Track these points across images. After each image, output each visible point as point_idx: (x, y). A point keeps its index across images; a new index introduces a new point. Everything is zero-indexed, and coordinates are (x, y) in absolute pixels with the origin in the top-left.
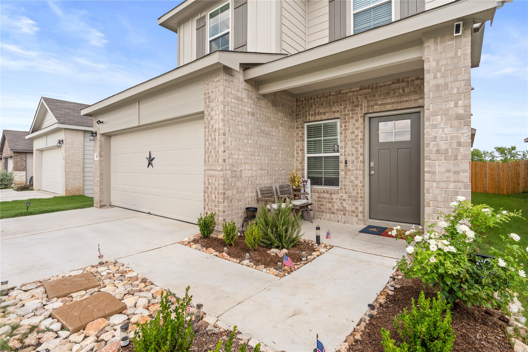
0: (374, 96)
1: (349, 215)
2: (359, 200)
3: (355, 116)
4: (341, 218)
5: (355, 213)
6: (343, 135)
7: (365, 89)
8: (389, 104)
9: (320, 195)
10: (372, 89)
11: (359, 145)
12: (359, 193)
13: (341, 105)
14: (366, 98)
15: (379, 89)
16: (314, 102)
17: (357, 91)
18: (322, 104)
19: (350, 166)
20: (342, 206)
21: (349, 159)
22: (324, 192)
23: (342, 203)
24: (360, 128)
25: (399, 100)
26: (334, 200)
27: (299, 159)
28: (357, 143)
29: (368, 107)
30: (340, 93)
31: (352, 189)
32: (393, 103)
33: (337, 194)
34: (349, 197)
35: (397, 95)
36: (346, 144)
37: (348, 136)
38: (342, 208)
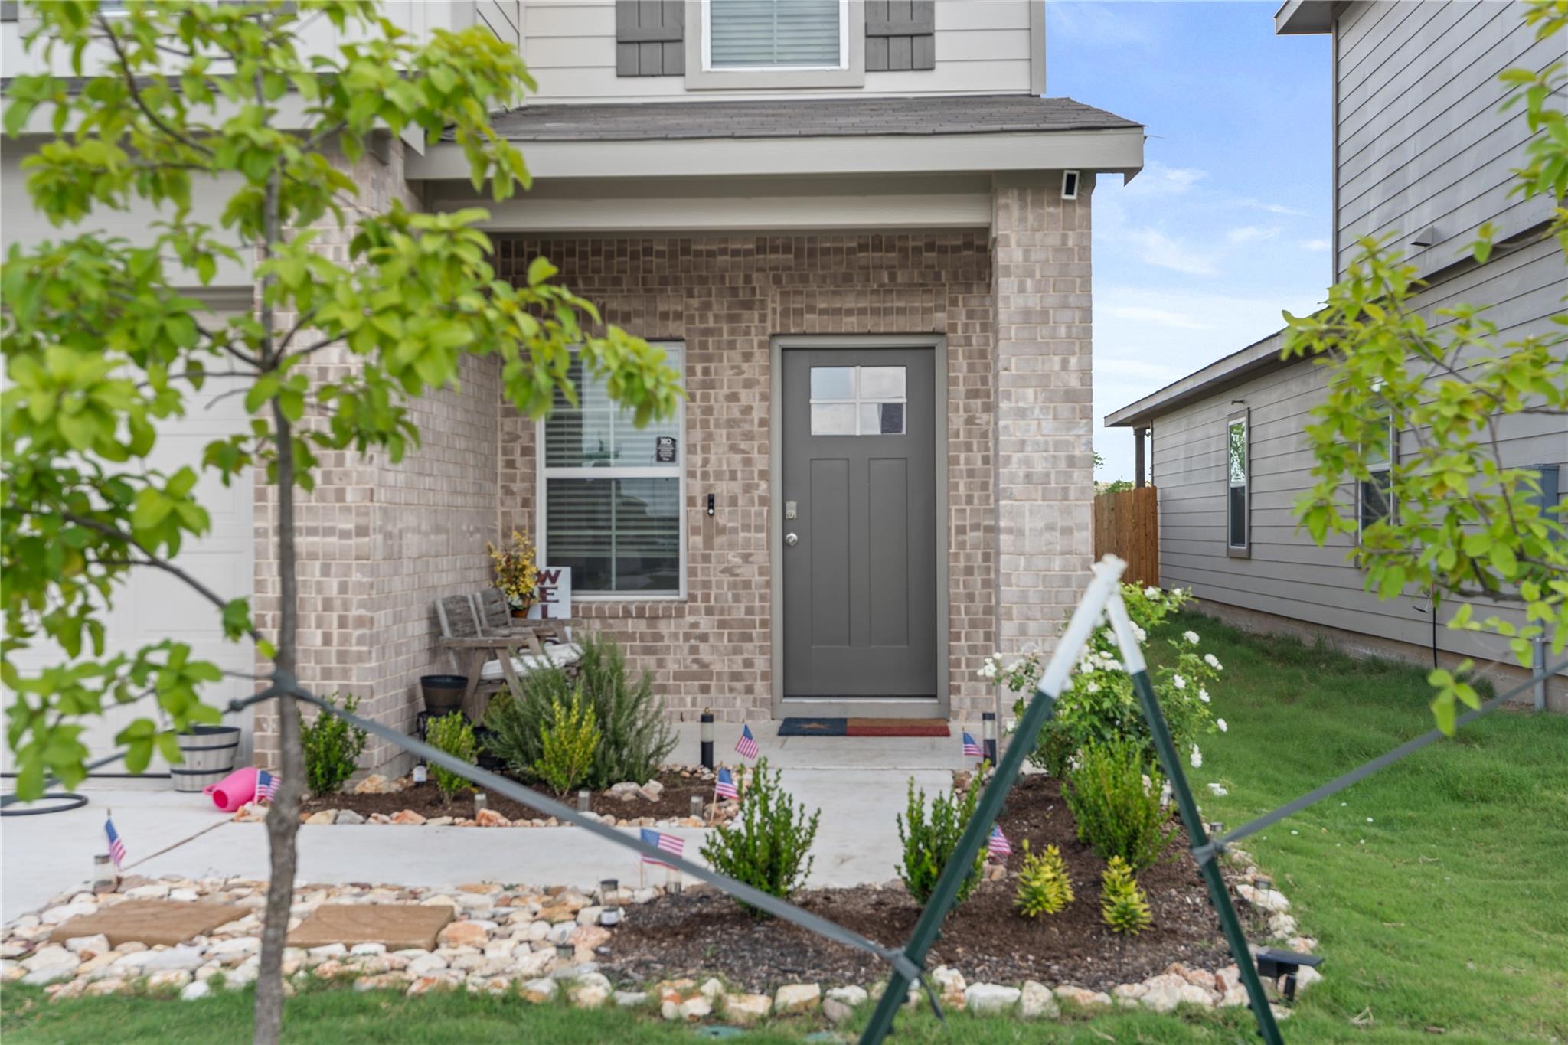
0: (804, 279)
1: (721, 690)
2: (754, 635)
3: (740, 339)
4: (694, 704)
5: (742, 680)
6: (698, 402)
7: (775, 250)
8: (850, 312)
9: (611, 626)
10: (799, 254)
11: (756, 444)
12: (757, 610)
13: (691, 295)
14: (777, 280)
15: (819, 259)
16: (583, 268)
17: (748, 253)
18: (617, 281)
19: (723, 515)
20: (695, 661)
21: (722, 489)
22: (627, 614)
23: (694, 650)
24: (758, 382)
25: (882, 305)
26: (666, 642)
27: (517, 487)
28: (749, 436)
29: (785, 313)
30: (686, 251)
31: (730, 596)
32: (862, 312)
33: (677, 617)
34: (722, 624)
35: (875, 287)
36: (709, 437)
37: (716, 406)
38: (695, 667)
